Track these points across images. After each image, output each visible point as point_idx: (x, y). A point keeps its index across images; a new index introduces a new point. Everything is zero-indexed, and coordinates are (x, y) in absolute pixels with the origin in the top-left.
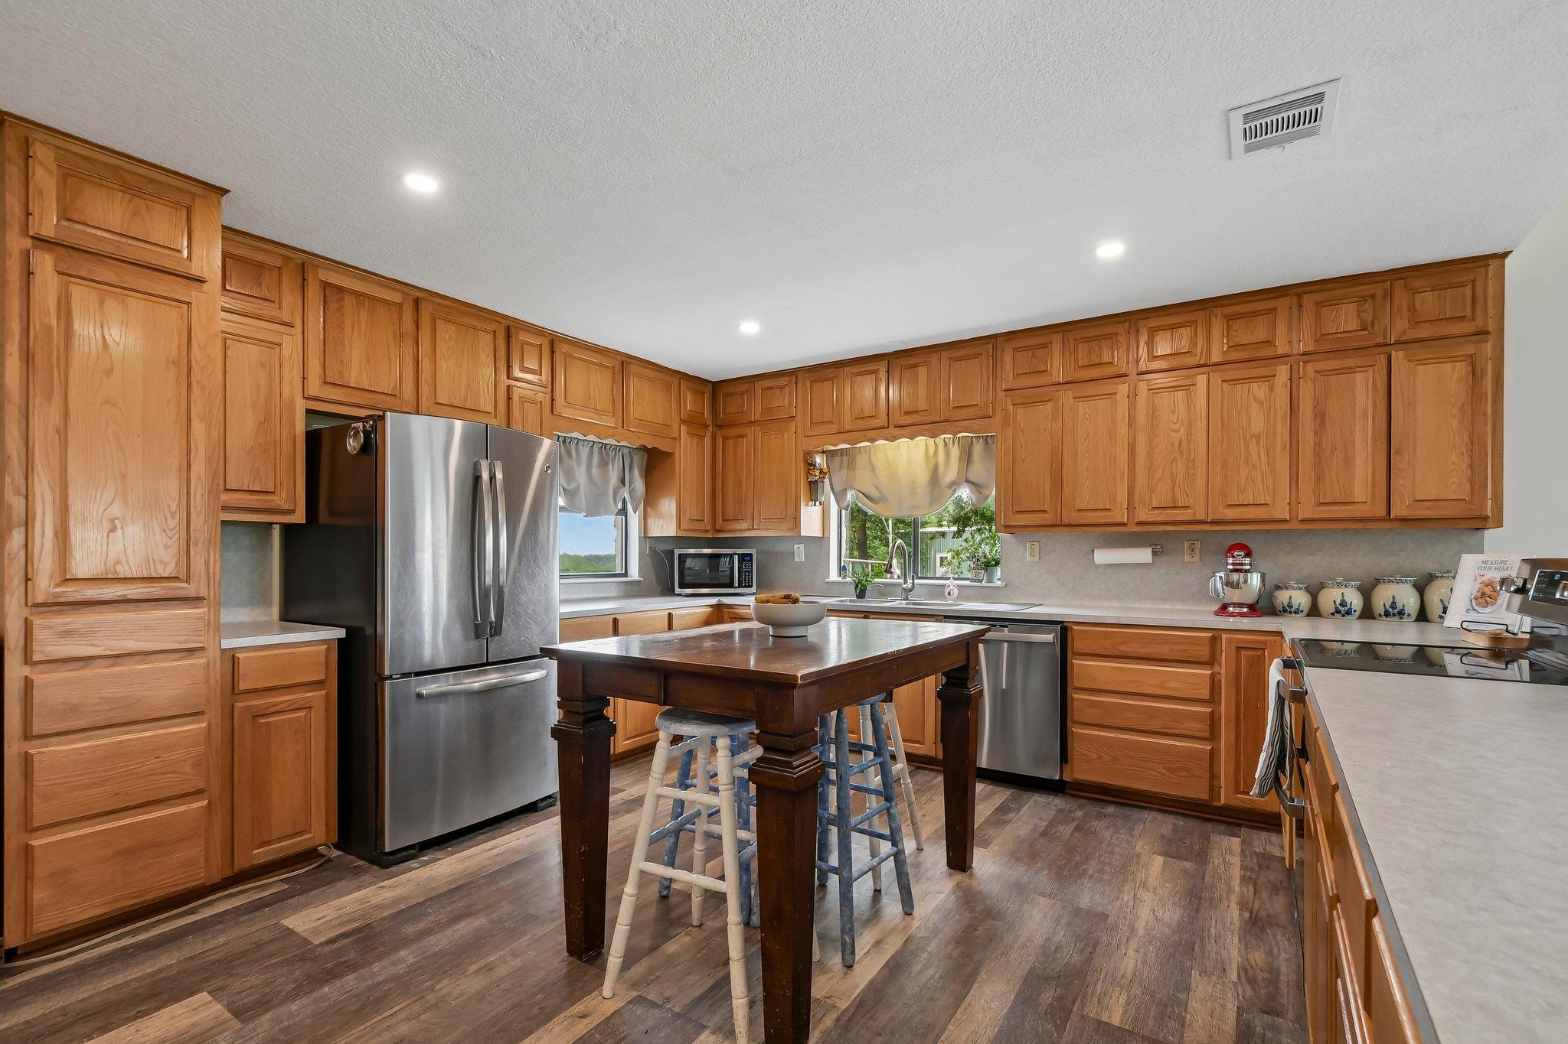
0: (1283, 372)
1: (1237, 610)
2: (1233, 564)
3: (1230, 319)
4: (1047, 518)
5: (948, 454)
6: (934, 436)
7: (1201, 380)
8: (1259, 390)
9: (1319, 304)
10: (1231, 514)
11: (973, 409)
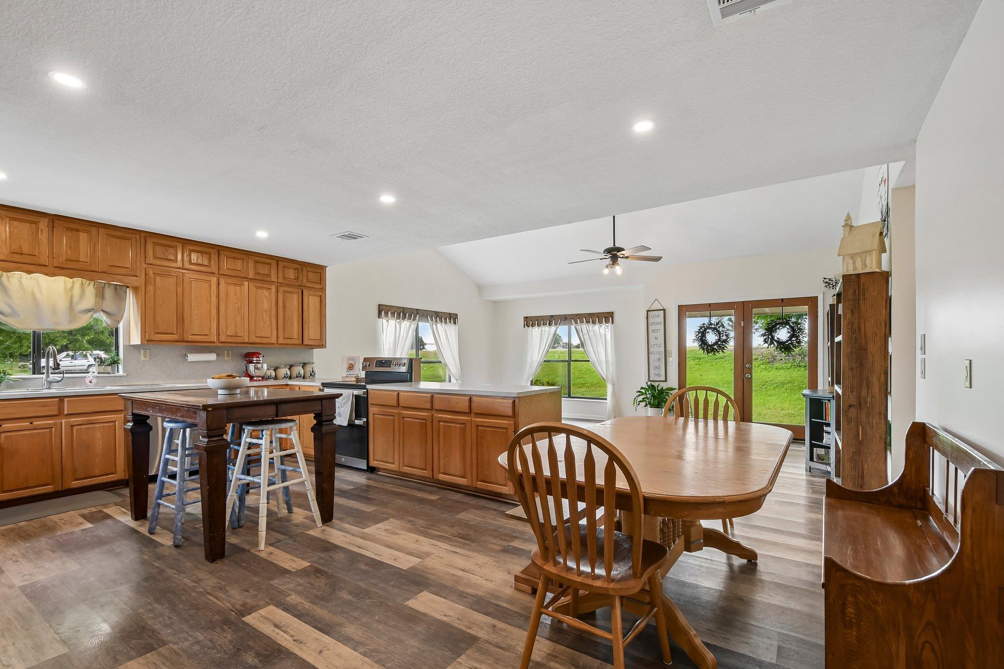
0: (273, 288)
1: (258, 379)
2: (256, 360)
3: (256, 262)
4: (175, 337)
5: (83, 291)
7: (246, 283)
8: (266, 293)
9: (284, 267)
10: (258, 340)
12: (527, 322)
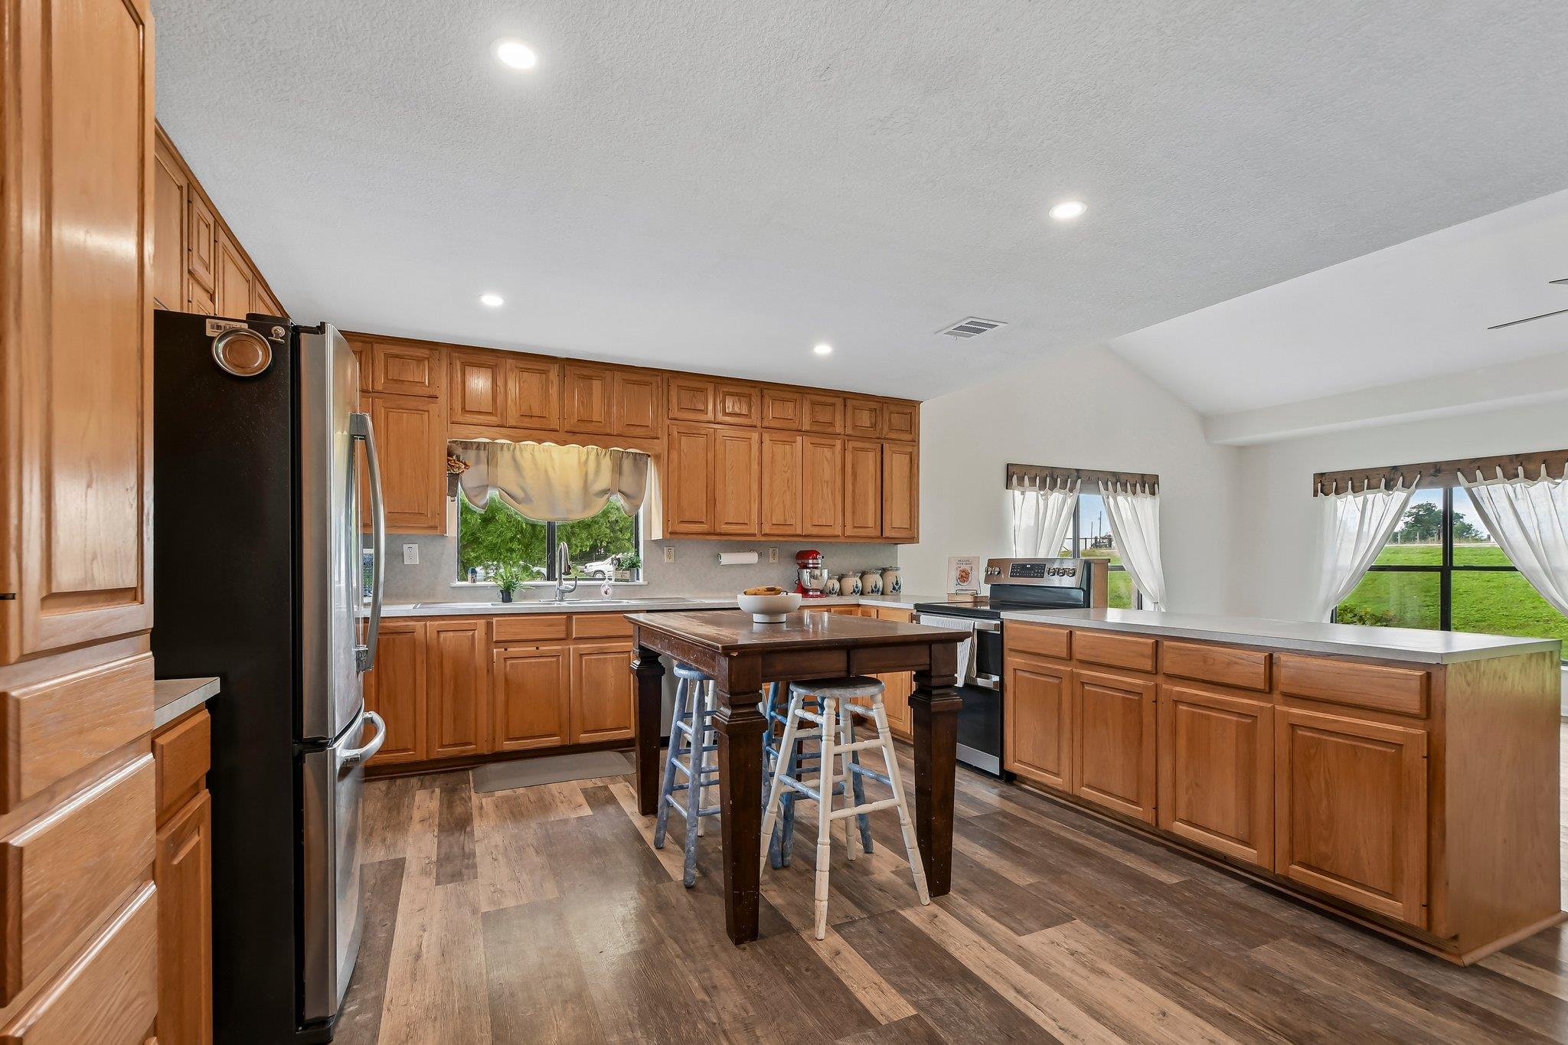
0: (838, 444)
1: (815, 593)
2: (812, 564)
3: (814, 403)
4: (703, 528)
5: (598, 464)
6: (606, 447)
7: (799, 439)
8: (827, 452)
9: (855, 408)
10: (815, 531)
11: (644, 429)
12: (1322, 485)
